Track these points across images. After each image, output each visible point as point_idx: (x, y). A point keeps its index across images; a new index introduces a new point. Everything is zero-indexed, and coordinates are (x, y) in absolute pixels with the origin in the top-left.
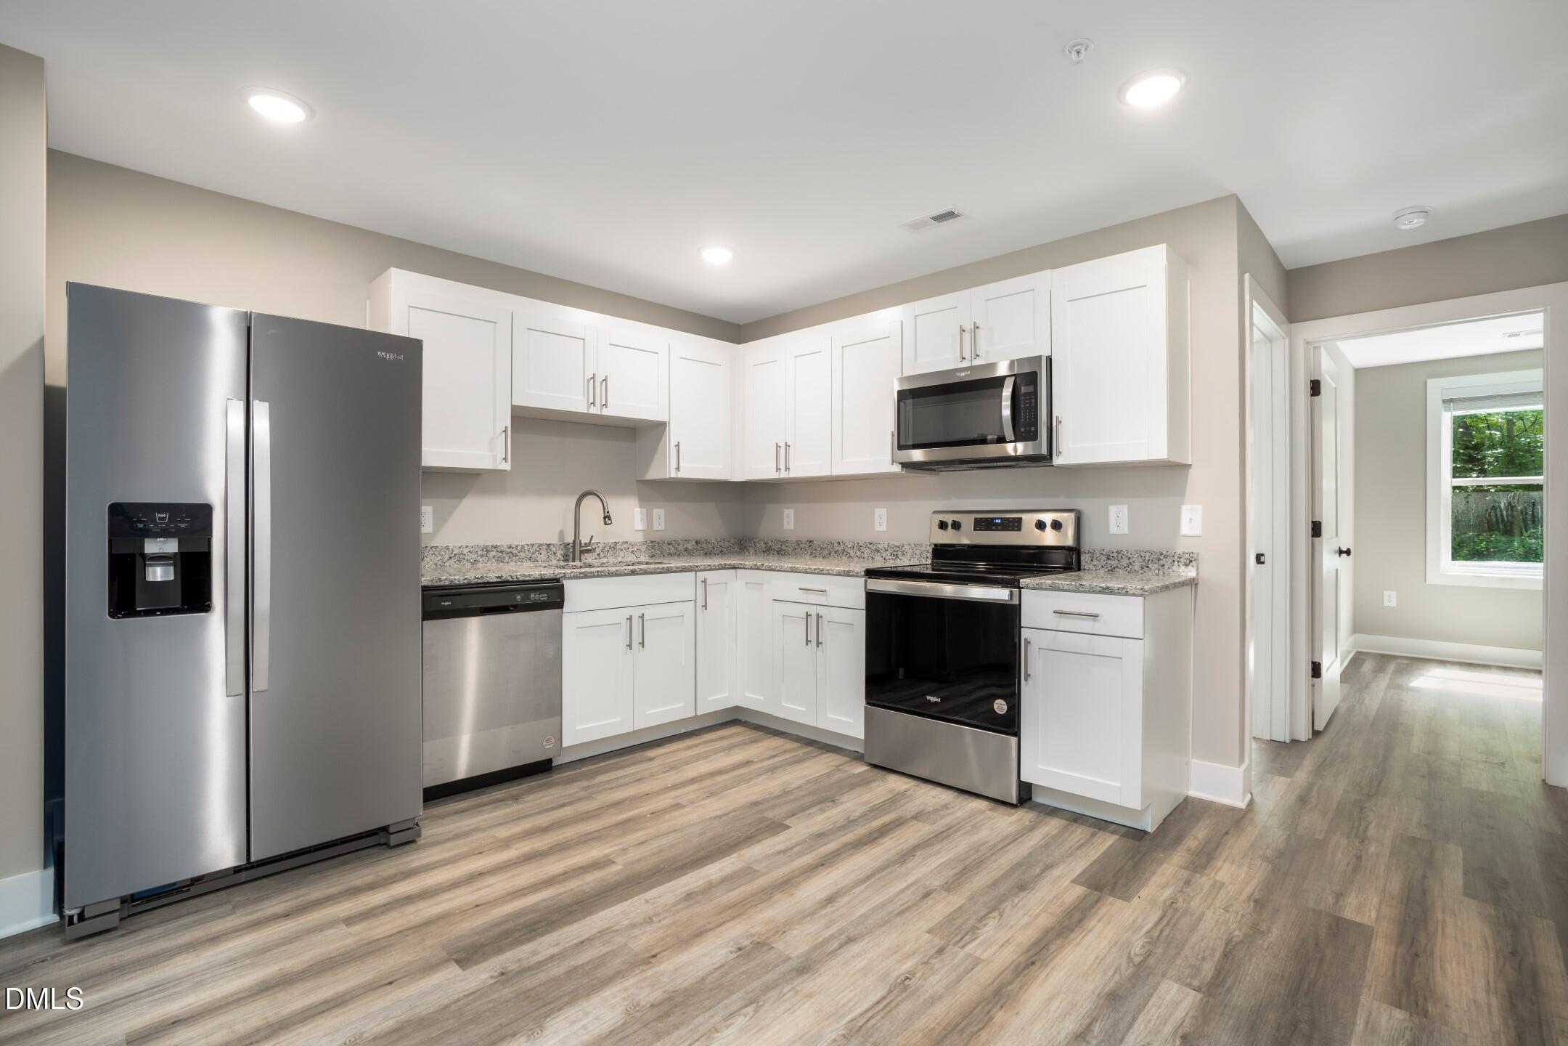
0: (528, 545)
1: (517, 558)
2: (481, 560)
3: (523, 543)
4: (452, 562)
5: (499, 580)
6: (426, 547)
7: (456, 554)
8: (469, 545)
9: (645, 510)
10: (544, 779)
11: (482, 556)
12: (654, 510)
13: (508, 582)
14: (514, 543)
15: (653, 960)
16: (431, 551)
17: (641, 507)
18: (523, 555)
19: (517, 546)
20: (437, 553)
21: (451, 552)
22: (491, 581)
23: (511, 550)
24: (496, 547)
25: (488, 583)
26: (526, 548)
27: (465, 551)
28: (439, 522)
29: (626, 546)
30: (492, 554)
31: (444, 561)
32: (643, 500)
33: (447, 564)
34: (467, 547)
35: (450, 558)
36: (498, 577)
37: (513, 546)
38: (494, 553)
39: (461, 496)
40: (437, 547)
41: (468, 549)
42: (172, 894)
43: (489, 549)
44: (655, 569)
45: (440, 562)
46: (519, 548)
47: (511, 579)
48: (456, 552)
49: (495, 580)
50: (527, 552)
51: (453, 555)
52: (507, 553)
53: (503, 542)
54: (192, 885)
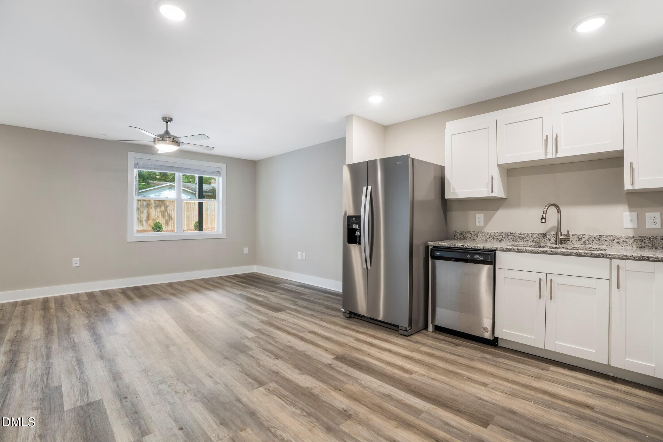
0: (531, 234)
1: (525, 240)
2: (504, 239)
3: (529, 233)
4: (490, 239)
5: (463, 247)
6: (479, 232)
7: (492, 236)
8: (498, 232)
9: (635, 214)
10: (482, 346)
11: (505, 238)
12: (647, 214)
13: (466, 248)
14: (523, 232)
15: (338, 390)
16: (481, 234)
17: (630, 211)
18: (528, 238)
19: (524, 234)
20: (483, 235)
21: (490, 234)
22: (459, 247)
23: (521, 236)
24: (512, 234)
25: (458, 248)
26: (530, 235)
27: (497, 235)
28: (487, 221)
29: (611, 238)
30: (510, 237)
31: (487, 238)
32: (632, 207)
33: (488, 240)
34: (497, 233)
35: (489, 237)
36: (462, 246)
37: (522, 234)
38: (511, 237)
39: (497, 209)
40: (483, 232)
41: (498, 234)
42: (359, 317)
43: (509, 234)
44: (564, 252)
45: (485, 239)
46: (526, 235)
47: (468, 247)
48: (492, 235)
49: (461, 247)
50: (530, 237)
51: (490, 236)
52: (519, 237)
53: (517, 232)
54: (363, 317)
